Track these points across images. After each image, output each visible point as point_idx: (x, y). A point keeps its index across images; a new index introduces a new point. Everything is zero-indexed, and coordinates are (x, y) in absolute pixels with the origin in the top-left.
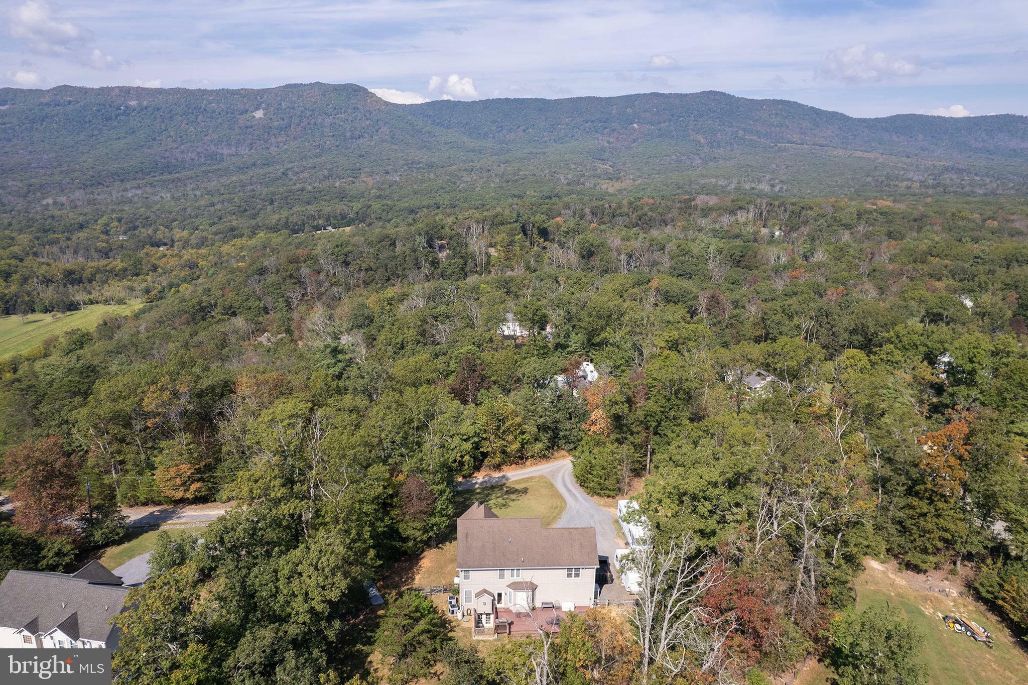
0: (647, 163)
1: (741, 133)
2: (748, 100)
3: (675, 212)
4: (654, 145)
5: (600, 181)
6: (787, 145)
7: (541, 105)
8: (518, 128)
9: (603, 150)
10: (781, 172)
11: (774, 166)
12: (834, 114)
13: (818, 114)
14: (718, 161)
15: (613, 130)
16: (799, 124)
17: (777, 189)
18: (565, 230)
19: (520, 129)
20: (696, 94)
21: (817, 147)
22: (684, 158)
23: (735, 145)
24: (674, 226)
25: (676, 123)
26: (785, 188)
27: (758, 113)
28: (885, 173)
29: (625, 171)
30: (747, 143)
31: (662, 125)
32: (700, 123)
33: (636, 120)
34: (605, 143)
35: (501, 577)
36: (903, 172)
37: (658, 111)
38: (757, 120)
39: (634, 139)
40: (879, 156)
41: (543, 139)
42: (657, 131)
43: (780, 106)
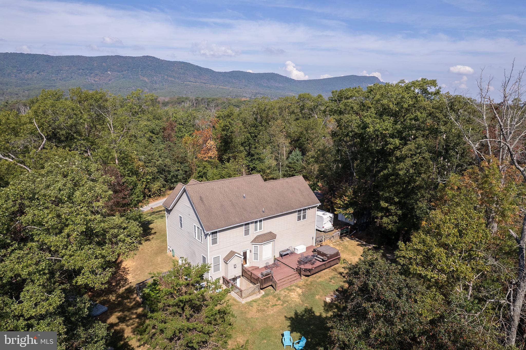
0: (119, 91)
1: (166, 77)
2: (167, 61)
4: (121, 82)
6: (189, 83)
7: (48, 59)
8: (33, 71)
10: (189, 95)
11: (185, 92)
12: (207, 70)
13: (200, 69)
15: (97, 75)
16: (193, 73)
19: (35, 72)
20: (140, 57)
21: (203, 84)
23: (164, 83)
25: (131, 71)
27: (173, 68)
28: (235, 94)
30: (170, 82)
31: (124, 72)
32: (144, 72)
33: (109, 70)
34: (93, 82)
35: (247, 232)
36: (241, 94)
37: (121, 65)
38: (173, 71)
39: (109, 80)
40: (230, 88)
41: (52, 78)
42: (122, 76)
43: (183, 65)
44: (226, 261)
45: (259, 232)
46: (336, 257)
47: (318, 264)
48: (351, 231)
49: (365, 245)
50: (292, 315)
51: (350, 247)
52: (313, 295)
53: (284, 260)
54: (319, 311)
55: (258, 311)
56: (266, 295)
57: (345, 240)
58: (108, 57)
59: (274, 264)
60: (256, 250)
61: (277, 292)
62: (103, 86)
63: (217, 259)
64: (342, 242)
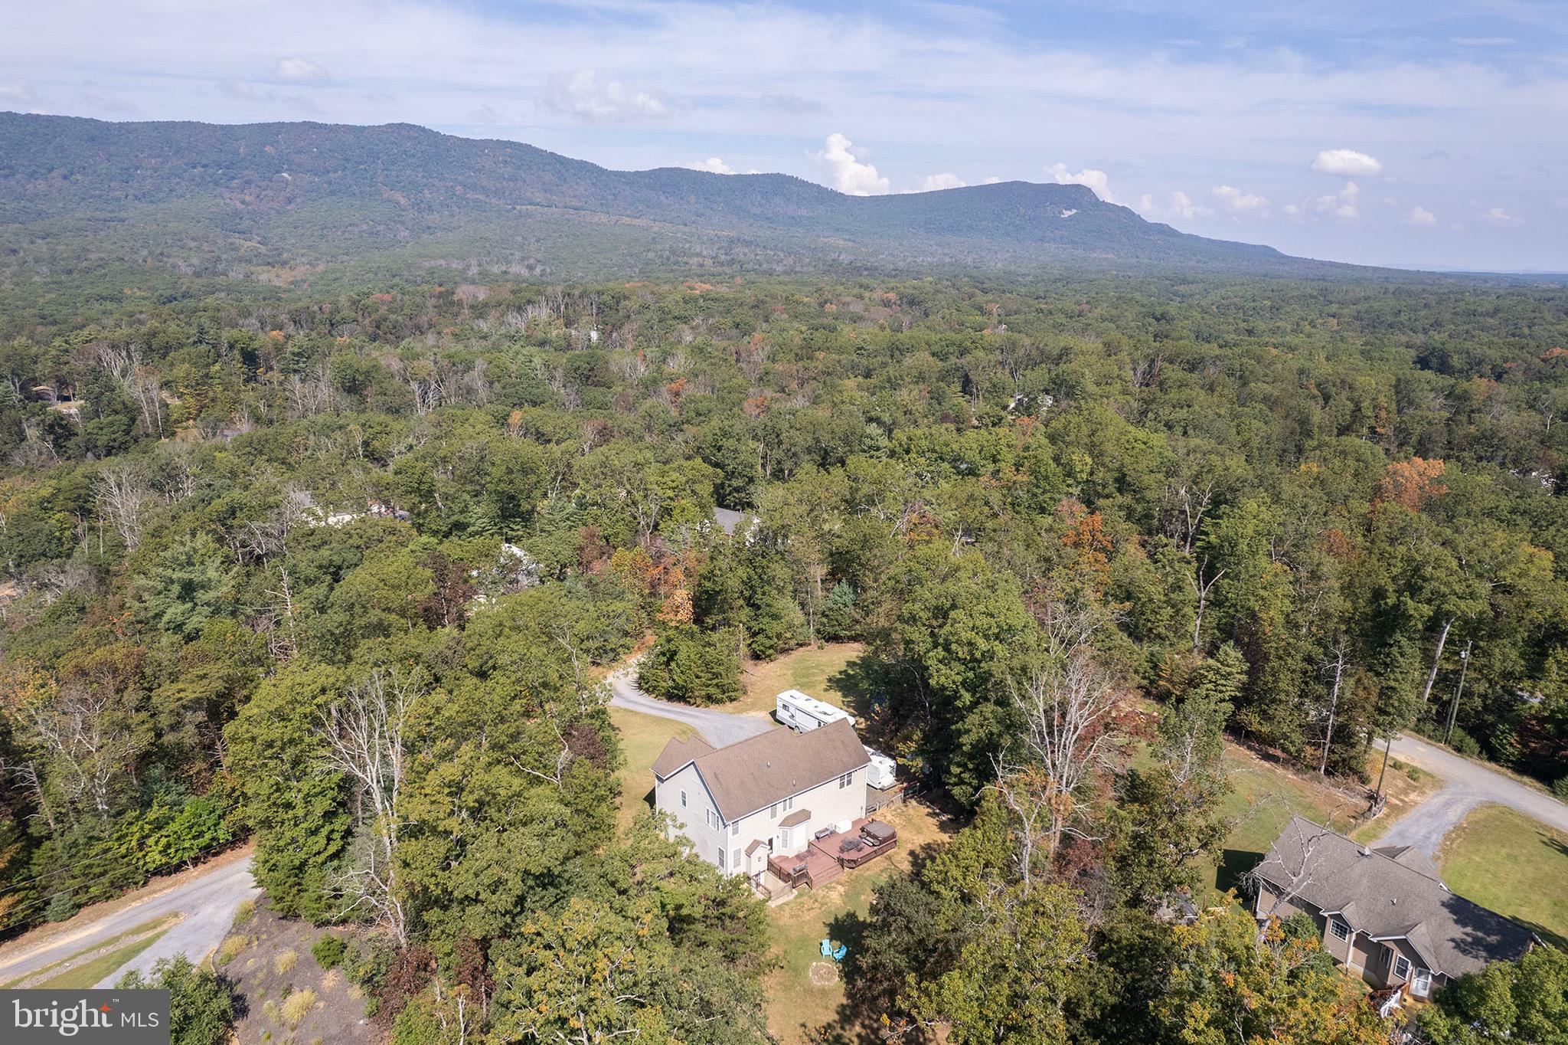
0: (323, 236)
1: (459, 189)
2: (461, 139)
3: (432, 313)
4: (325, 207)
5: (253, 269)
6: (529, 207)
7: (95, 133)
8: (51, 170)
9: (237, 215)
10: (532, 247)
11: (519, 239)
12: (583, 165)
13: (562, 163)
14: (434, 233)
15: (248, 182)
16: (539, 177)
17: (538, 271)
18: (296, 350)
19: (55, 173)
20: (379, 127)
21: (572, 211)
22: (381, 228)
23: (454, 208)
24: (439, 333)
25: (354, 173)
26: (548, 270)
27: (479, 160)
28: (667, 246)
29: (290, 251)
30: (472, 204)
31: (332, 175)
32: (394, 173)
33: (285, 166)
34: (238, 204)
35: (773, 815)
36: (687, 245)
37: (321, 152)
38: (479, 171)
39: (288, 198)
40: (651, 223)
41: (111, 194)
42: (326, 186)
43: (509, 150)
44: (749, 853)
45: (789, 812)
46: (891, 840)
47: (867, 850)
48: (920, 791)
49: (937, 815)
50: (832, 920)
51: (916, 820)
52: (858, 895)
53: (821, 845)
54: (863, 915)
55: (792, 916)
56: (800, 895)
57: (910, 806)
58: (281, 125)
59: (808, 851)
60: (785, 835)
61: (814, 891)
62: (270, 219)
63: (737, 853)
64: (904, 809)
